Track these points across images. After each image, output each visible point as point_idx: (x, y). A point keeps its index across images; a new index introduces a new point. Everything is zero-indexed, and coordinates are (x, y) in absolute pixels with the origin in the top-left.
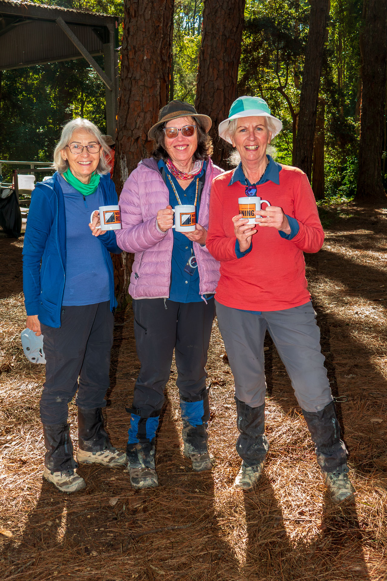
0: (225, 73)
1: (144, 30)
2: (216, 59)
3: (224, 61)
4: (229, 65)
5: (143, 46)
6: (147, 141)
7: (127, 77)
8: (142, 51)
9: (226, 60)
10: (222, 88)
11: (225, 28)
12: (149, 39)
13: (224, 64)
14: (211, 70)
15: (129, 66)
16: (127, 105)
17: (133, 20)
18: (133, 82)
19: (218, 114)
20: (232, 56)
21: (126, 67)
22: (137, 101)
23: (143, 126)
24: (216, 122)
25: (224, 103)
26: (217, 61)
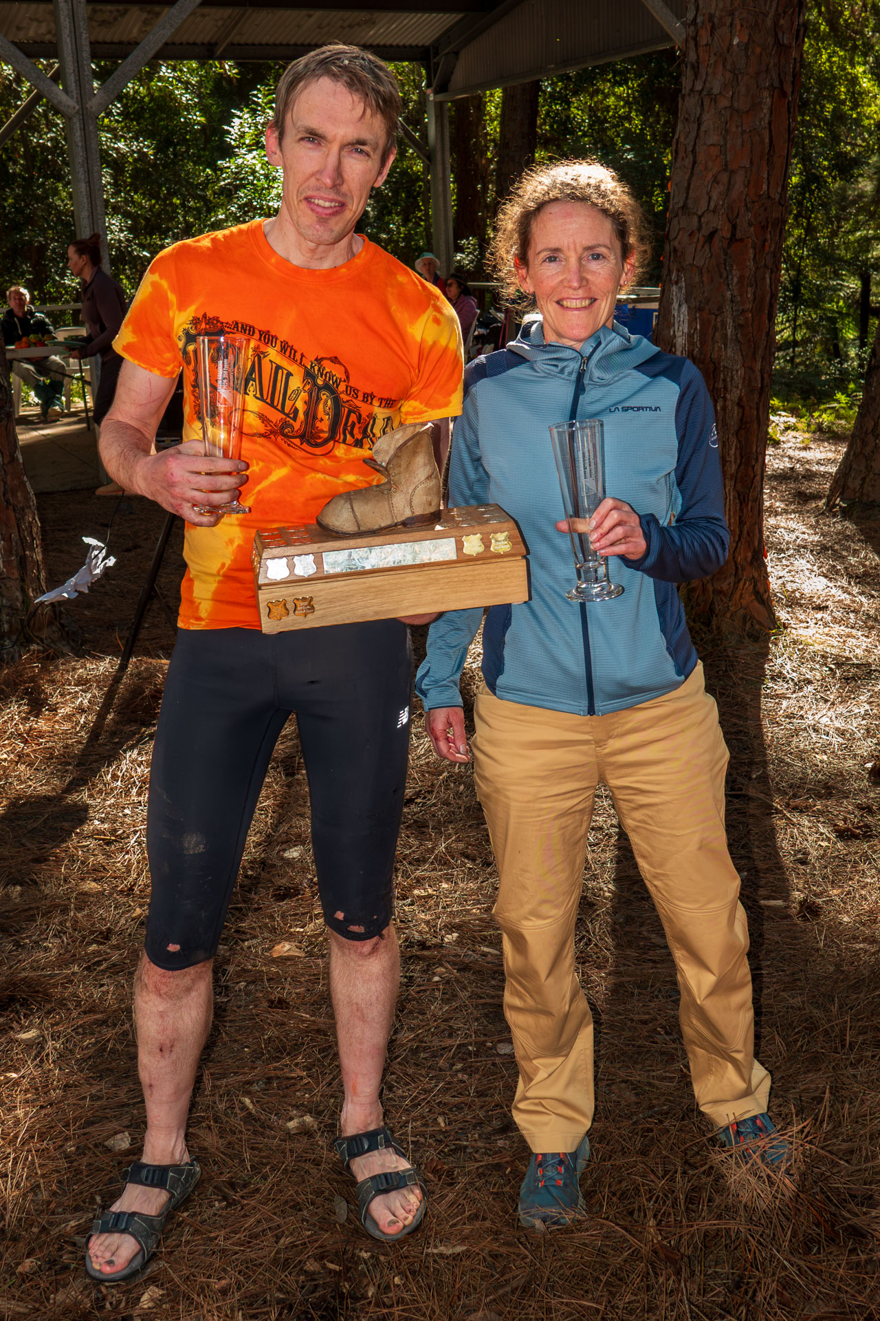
5: (732, 14)
6: (733, 239)
7: (692, 90)
8: (728, 24)
16: (691, 157)
18: (706, 102)
21: (693, 67)
22: (713, 145)
23: (726, 205)
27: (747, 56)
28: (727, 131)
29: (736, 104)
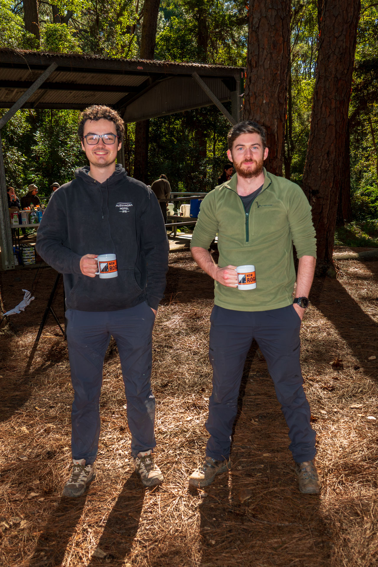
0: (337, 110)
1: (263, 78)
2: (329, 98)
3: (336, 100)
4: (340, 103)
5: (263, 92)
8: (261, 96)
9: (338, 99)
10: (334, 123)
11: (336, 70)
12: (268, 85)
13: (336, 102)
14: (324, 108)
15: (250, 110)
17: (254, 70)
19: (330, 146)
20: (343, 95)
21: (248, 111)
24: (328, 154)
25: (336, 137)
26: (330, 100)
27: (269, 107)
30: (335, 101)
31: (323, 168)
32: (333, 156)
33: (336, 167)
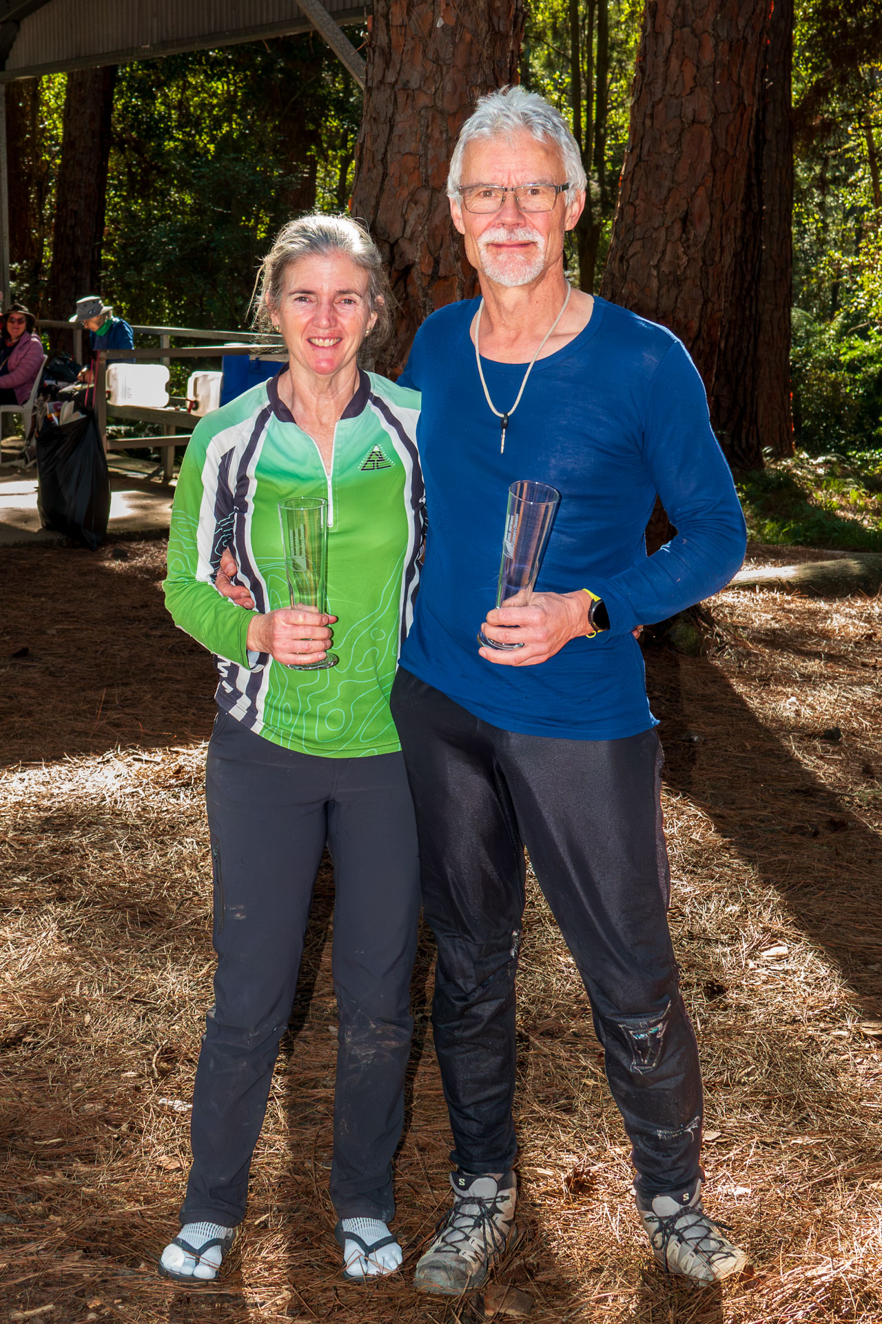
0: (718, 72)
3: (717, 38)
4: (730, 49)
6: (435, 277)
7: (382, 82)
9: (723, 33)
10: (707, 116)
13: (716, 45)
14: (674, 63)
15: (390, 48)
16: (380, 168)
18: (401, 98)
19: (693, 195)
20: (741, 23)
21: (383, 52)
22: (410, 154)
23: (426, 232)
24: (685, 220)
25: (712, 163)
26: (696, 36)
27: (455, 44)
28: (429, 137)
29: (439, 104)
30: (712, 42)
31: (665, 269)
32: (700, 231)
33: (711, 270)
